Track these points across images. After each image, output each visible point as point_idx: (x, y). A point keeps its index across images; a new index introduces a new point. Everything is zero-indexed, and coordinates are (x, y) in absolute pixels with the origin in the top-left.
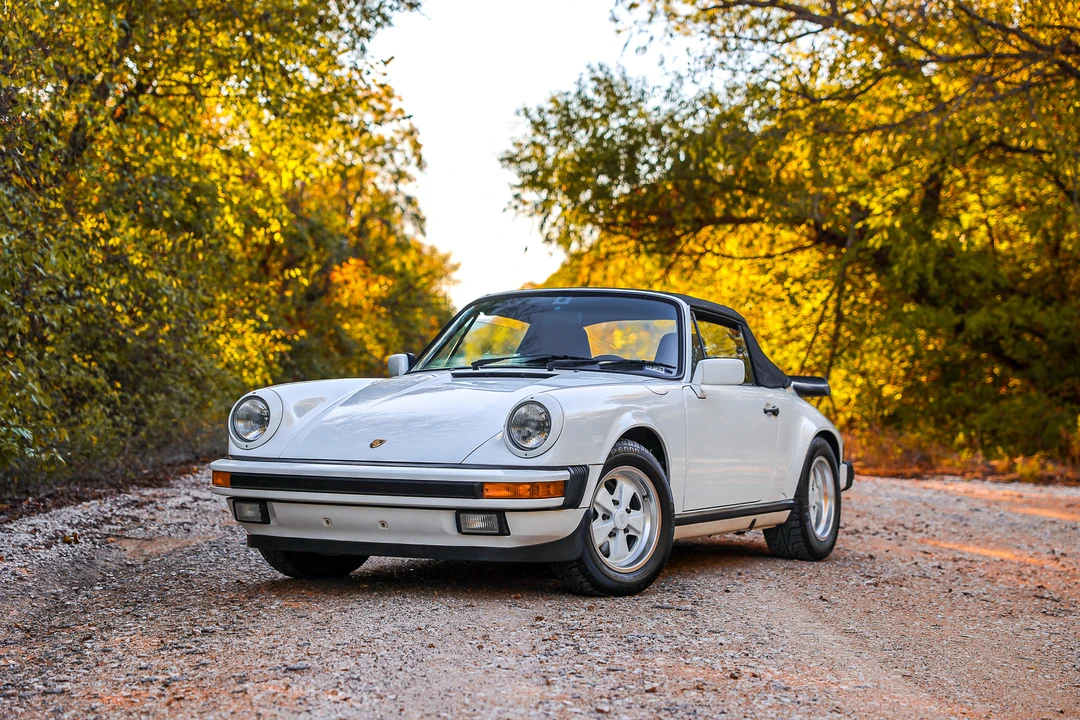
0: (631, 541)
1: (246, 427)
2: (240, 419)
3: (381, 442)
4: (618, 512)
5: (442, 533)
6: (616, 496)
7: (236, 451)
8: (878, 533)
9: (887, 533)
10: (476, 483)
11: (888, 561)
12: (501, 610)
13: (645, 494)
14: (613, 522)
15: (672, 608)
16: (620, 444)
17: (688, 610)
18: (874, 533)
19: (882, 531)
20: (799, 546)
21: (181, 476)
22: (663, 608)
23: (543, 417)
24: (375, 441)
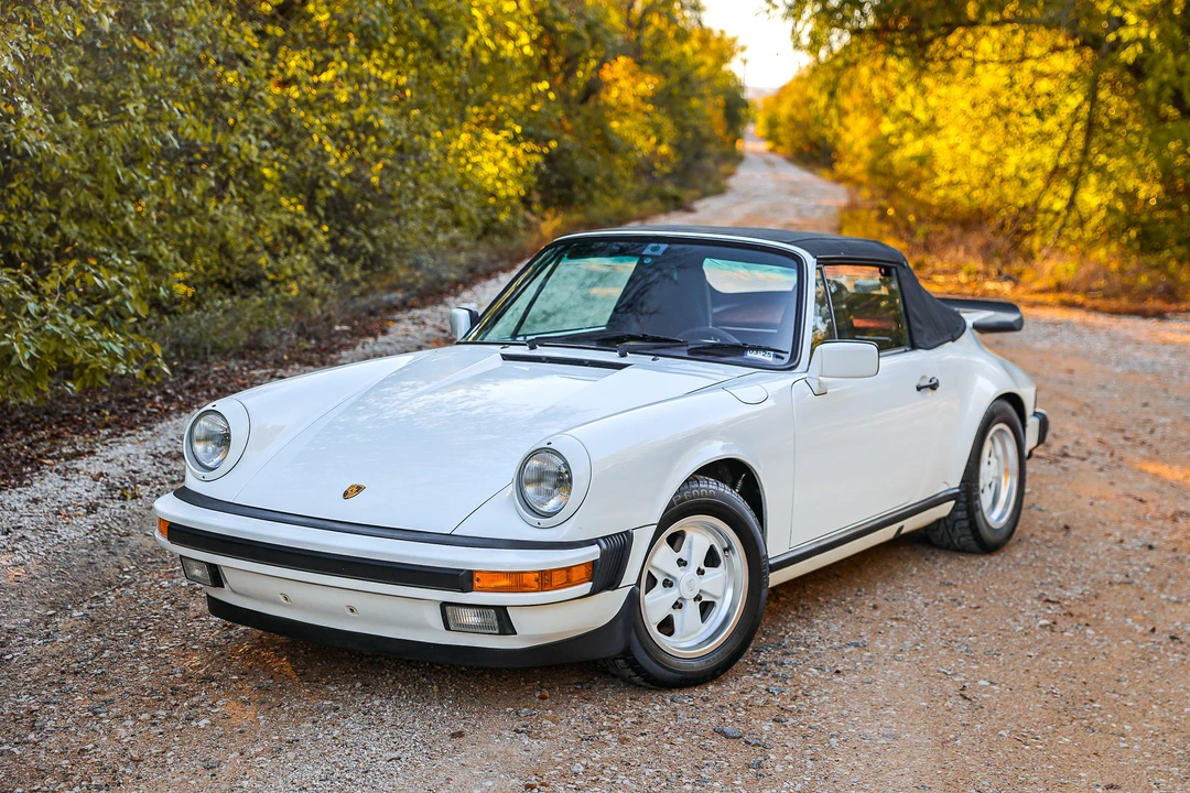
0: (706, 608)
1: (206, 450)
2: (199, 440)
3: (359, 489)
4: (685, 576)
5: (426, 627)
6: (682, 554)
7: (192, 483)
8: (1090, 453)
9: (1101, 451)
10: (462, 570)
11: (1087, 538)
12: (497, 746)
13: (726, 546)
14: (677, 590)
15: (740, 737)
16: (686, 487)
17: (759, 745)
18: (1084, 455)
19: (1096, 448)
20: (967, 540)
21: (362, 340)
22: (727, 737)
23: (563, 470)
24: (352, 486)
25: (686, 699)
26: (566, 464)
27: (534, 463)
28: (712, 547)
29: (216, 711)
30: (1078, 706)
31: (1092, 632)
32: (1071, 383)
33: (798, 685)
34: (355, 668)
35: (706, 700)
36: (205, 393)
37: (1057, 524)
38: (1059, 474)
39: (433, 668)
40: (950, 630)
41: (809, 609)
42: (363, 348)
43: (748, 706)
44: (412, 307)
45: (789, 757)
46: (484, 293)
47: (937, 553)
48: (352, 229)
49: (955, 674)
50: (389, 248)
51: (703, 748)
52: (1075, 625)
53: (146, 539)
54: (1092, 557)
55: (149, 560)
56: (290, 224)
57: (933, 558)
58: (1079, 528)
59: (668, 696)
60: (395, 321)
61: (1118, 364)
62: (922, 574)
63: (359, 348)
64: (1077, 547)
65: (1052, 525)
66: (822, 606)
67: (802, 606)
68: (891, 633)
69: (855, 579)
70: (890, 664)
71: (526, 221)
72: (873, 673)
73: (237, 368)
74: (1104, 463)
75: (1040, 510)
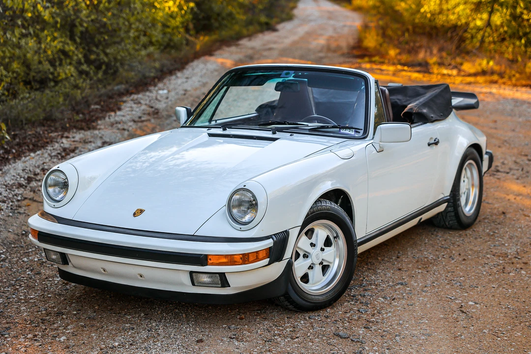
0: (325, 268)
1: (54, 191)
2: (50, 186)
3: (141, 211)
4: (315, 252)
5: (182, 284)
6: (313, 240)
7: (48, 208)
8: (511, 169)
9: (517, 168)
10: (202, 255)
11: (515, 219)
12: (221, 347)
13: (335, 235)
14: (311, 259)
15: (348, 337)
16: (315, 205)
17: (359, 342)
18: (508, 171)
19: (513, 166)
20: (453, 222)
21: (108, 114)
22: (341, 338)
23: (252, 199)
24: (137, 210)
25: (317, 317)
26: (254, 196)
27: (236, 197)
28: (328, 236)
29: (68, 332)
30: (523, 314)
31: (525, 273)
32: (496, 128)
33: (374, 307)
34: (139, 305)
35: (327, 317)
36: (26, 148)
37: (498, 211)
38: (496, 182)
39: (180, 304)
40: (450, 274)
41: (374, 264)
42: (109, 118)
43: (350, 320)
44: (131, 94)
45: (375, 348)
46: (170, 84)
47: (437, 230)
48: (94, 49)
49: (456, 299)
50: (115, 59)
51: (329, 344)
52: (515, 269)
53: (9, 234)
54: (519, 230)
55: (13, 246)
56: (62, 48)
57: (435, 233)
58: (510, 213)
59: (307, 315)
60: (124, 102)
61: (520, 117)
62: (431, 242)
63: (107, 119)
64: (510, 224)
65: (495, 211)
66: (380, 262)
67: (370, 262)
68: (419, 277)
69: (396, 246)
70: (421, 294)
71: (187, 40)
72: (413, 300)
73: (41, 133)
74: (518, 175)
75: (488, 203)
